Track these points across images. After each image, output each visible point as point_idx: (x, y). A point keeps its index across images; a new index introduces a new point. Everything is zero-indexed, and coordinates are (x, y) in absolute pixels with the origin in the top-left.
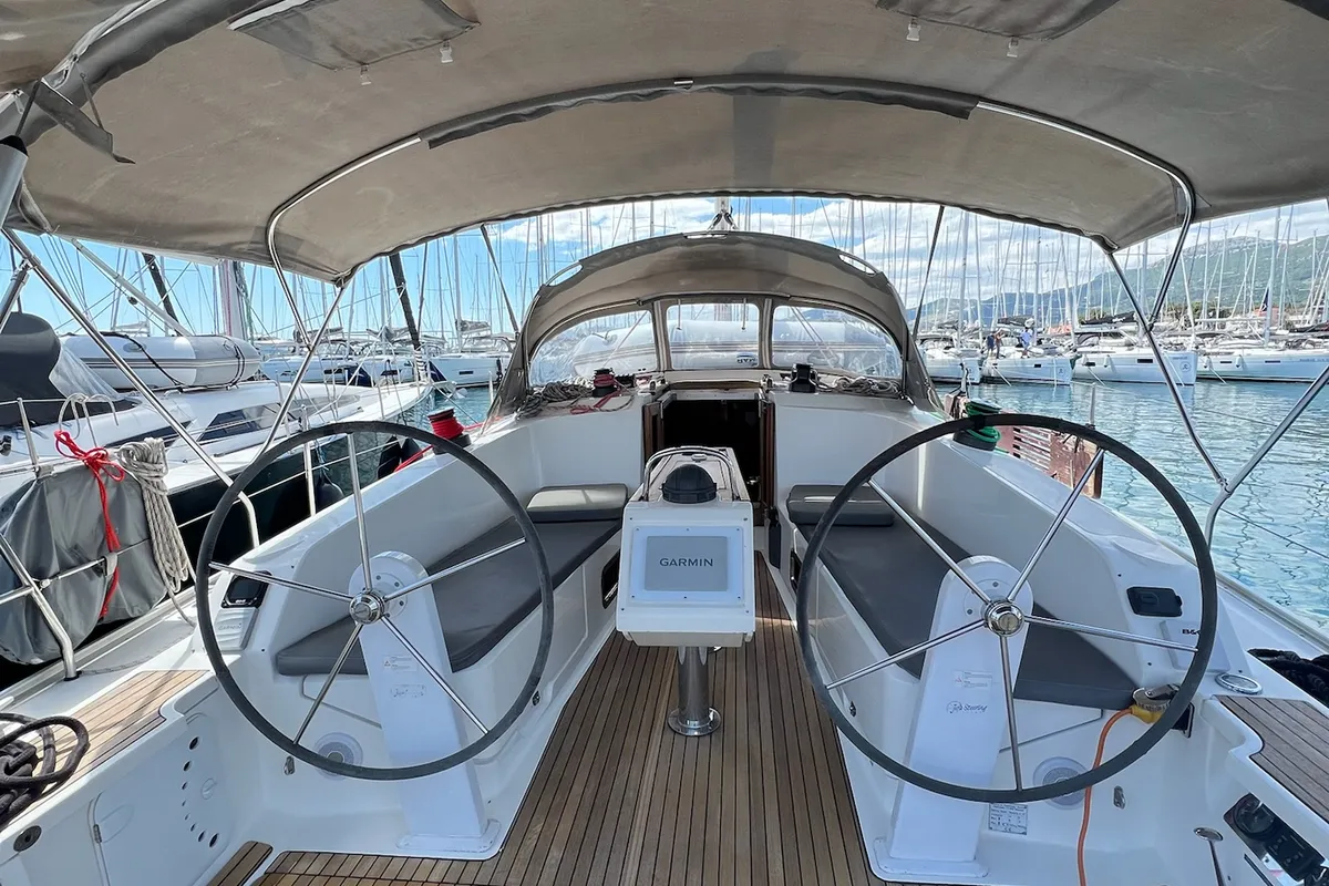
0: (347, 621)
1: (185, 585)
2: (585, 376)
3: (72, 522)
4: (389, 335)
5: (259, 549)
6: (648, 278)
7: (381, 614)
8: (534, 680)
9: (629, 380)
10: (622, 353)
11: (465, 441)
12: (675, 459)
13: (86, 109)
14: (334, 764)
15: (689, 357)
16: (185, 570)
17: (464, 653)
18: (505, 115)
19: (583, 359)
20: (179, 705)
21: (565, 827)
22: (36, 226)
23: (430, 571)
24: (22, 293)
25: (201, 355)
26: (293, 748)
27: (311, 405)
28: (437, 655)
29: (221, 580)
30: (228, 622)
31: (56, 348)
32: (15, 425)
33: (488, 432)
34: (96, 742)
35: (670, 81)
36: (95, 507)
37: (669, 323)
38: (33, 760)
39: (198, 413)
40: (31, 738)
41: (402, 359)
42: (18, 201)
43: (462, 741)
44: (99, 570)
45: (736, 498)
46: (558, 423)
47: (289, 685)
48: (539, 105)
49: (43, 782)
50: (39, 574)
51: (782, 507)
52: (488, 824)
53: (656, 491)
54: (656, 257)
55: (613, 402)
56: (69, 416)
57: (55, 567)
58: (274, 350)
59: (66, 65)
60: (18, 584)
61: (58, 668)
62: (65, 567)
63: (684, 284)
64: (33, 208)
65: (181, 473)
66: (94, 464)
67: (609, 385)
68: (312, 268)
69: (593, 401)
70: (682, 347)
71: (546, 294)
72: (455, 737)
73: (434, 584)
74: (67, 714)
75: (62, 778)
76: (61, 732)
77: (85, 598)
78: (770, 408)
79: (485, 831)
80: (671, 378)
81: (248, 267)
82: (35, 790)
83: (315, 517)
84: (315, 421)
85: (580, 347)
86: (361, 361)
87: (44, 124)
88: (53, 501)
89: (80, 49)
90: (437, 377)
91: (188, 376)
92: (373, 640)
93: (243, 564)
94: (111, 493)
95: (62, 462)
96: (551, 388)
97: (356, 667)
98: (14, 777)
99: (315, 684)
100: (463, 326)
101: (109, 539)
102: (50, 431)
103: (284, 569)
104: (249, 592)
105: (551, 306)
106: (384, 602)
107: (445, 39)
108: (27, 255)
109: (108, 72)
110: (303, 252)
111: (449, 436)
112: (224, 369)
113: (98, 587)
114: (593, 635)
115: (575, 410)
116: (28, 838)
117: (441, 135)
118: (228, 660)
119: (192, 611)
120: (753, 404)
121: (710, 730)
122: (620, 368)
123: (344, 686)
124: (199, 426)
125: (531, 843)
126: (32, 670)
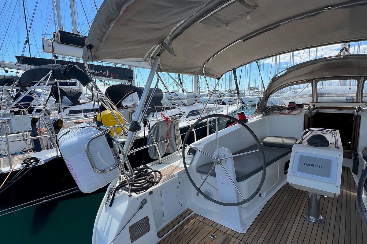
0: (212, 163)
1: (181, 148)
2: (286, 104)
3: (162, 132)
4: (231, 92)
5: (196, 142)
6: (311, 72)
7: (220, 163)
8: (259, 189)
9: (301, 106)
10: (299, 97)
11: (247, 121)
12: (314, 132)
13: (170, 46)
14: (207, 196)
15: (325, 98)
16: (181, 145)
17: (240, 177)
18: (265, 30)
19: (286, 98)
20: (177, 174)
21: (264, 234)
22: (161, 71)
23: (233, 154)
24: (158, 84)
25: (189, 97)
26: (198, 189)
27: (210, 110)
28: (233, 176)
29: (187, 149)
30: (188, 157)
31: (163, 95)
32: (154, 112)
33: (253, 119)
34: (163, 178)
35: (322, 9)
36: (166, 129)
37: (318, 87)
38: (153, 178)
39: (187, 110)
40: (153, 173)
41: (234, 98)
42: (159, 66)
43: (238, 200)
44: (166, 142)
45: (337, 147)
46: (275, 118)
47: (199, 175)
48: (276, 25)
49: (154, 183)
50: (157, 142)
51: (360, 154)
52: (243, 225)
53: (305, 141)
54: (315, 66)
55: (294, 112)
56: (163, 110)
57: (159, 140)
58: (204, 95)
59: (168, 38)
60: (153, 143)
61: (158, 161)
62: (161, 141)
63: (326, 74)
64: (161, 67)
65: (183, 124)
66: (167, 120)
67: (293, 107)
68: (212, 76)
69: (287, 111)
70: (322, 95)
71: (274, 79)
72: (236, 199)
73: (234, 158)
74: (159, 170)
75: (157, 183)
76: (158, 174)
77: (163, 148)
78: (359, 117)
79: (242, 226)
80: (317, 105)
81: (200, 76)
82: (153, 184)
83: (208, 136)
84: (211, 113)
85: (285, 95)
86: (223, 98)
87: (164, 50)
88: (160, 127)
89: (170, 33)
90: (243, 103)
91: (185, 102)
92: (218, 168)
93: (192, 145)
94: (169, 126)
95: (162, 119)
96: (274, 107)
97: (214, 175)
98: (150, 180)
99: (204, 176)
100: (250, 89)
101: (168, 137)
102: (160, 113)
103: (200, 148)
104: (193, 152)
105: (275, 83)
106: (221, 160)
107: (248, 13)
108: (159, 77)
109: (175, 37)
110: (211, 72)
111: (243, 119)
112: (192, 100)
113: (166, 145)
114: (280, 181)
115: (281, 114)
116: (151, 193)
117: (246, 38)
118: (187, 166)
119: (181, 154)
120: (352, 115)
121: (319, 222)
122: (298, 101)
123: (210, 179)
124: (187, 113)
125: (254, 234)
126: (154, 160)
